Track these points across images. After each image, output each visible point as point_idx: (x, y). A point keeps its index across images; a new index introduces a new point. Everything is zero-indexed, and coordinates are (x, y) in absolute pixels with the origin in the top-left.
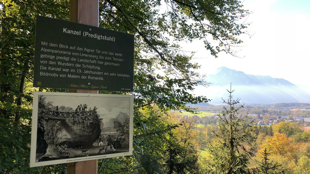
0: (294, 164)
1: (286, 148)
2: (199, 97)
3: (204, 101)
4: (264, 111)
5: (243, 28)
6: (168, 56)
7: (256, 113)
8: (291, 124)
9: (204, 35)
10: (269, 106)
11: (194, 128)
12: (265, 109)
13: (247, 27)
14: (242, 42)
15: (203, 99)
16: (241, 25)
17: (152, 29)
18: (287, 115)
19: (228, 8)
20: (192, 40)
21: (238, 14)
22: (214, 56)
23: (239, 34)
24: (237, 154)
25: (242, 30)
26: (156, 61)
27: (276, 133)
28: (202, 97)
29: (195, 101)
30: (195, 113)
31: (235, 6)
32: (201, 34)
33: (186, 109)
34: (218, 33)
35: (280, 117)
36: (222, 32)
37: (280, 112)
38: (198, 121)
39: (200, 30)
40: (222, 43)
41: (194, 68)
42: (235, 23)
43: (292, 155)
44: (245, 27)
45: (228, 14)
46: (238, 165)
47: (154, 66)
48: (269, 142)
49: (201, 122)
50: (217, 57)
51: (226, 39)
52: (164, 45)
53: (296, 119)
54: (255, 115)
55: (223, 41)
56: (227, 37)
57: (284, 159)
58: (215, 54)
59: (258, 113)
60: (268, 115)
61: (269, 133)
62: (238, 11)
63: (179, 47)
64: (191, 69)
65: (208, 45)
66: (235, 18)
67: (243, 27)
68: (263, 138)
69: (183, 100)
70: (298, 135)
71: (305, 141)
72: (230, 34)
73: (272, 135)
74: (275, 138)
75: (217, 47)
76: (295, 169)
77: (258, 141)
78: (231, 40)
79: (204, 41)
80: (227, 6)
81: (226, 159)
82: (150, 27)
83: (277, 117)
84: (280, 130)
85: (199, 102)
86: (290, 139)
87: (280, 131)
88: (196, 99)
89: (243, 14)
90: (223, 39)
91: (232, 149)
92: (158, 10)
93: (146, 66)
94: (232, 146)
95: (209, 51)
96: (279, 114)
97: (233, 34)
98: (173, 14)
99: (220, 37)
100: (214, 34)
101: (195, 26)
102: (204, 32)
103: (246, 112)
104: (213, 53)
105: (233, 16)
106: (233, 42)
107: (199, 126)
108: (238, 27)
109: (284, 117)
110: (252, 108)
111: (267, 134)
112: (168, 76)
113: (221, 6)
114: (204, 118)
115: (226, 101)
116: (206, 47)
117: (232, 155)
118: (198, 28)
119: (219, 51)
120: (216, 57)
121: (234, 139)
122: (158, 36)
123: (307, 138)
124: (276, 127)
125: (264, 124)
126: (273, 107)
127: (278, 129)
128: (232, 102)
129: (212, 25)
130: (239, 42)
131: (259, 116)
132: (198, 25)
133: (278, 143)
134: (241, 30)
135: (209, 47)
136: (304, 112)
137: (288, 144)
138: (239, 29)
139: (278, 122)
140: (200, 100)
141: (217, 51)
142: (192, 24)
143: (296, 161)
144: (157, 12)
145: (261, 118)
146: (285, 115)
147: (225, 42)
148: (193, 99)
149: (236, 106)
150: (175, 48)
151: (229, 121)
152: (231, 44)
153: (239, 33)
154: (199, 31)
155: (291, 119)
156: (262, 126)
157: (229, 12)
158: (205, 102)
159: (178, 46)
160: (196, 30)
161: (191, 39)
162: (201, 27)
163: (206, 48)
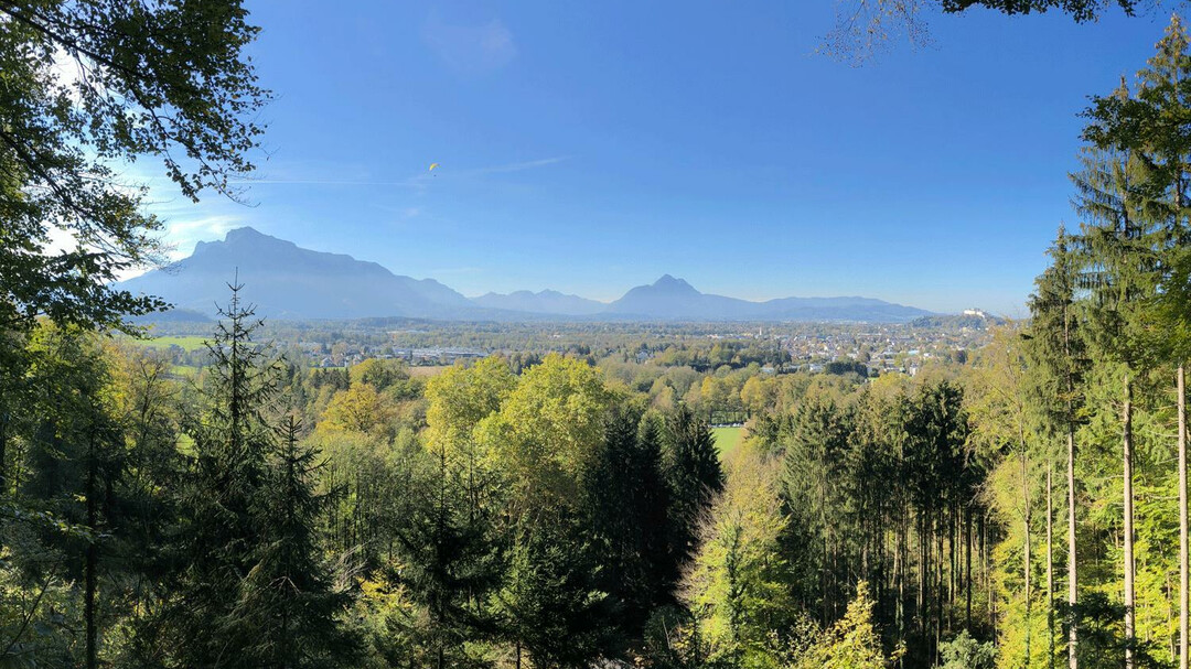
0: (387, 448)
1: (374, 415)
2: (146, 298)
3: (157, 309)
4: (335, 336)
5: (255, 134)
6: (80, 196)
7: (317, 340)
8: (388, 362)
9: (165, 144)
10: (346, 324)
11: (168, 376)
12: (337, 331)
13: (263, 132)
14: (254, 167)
15: (157, 303)
16: (251, 125)
17: (39, 124)
18: (381, 343)
19: (224, 81)
20: (135, 157)
21: (248, 98)
22: (191, 200)
23: (246, 148)
24: (244, 431)
25: (253, 138)
26: (53, 208)
27: (356, 383)
28: (153, 299)
29: (137, 308)
30: (143, 337)
31: (242, 76)
32: (156, 141)
33: (123, 329)
34: (198, 141)
35: (366, 349)
36: (206, 138)
37: (369, 337)
38: (181, 360)
39: (153, 131)
40: (207, 167)
41: (148, 225)
42: (236, 120)
43: (383, 429)
44: (258, 132)
45: (225, 95)
46: (245, 458)
47: (50, 220)
48: (341, 403)
49: (189, 363)
50: (198, 200)
51: (217, 159)
52: (69, 164)
53: (397, 351)
54: (317, 346)
55: (211, 164)
56: (217, 152)
57: (367, 439)
58: (192, 193)
59: (323, 341)
60: (342, 344)
61: (342, 382)
62: (246, 90)
63: (111, 174)
64: (139, 231)
65: (175, 170)
66: (240, 107)
67: (255, 131)
68: (331, 397)
69: (110, 306)
70: (398, 385)
71: (411, 398)
72: (226, 147)
73: (347, 387)
74: (352, 394)
75: (195, 176)
76: (387, 458)
77: (320, 403)
78: (228, 162)
79: (166, 160)
80: (222, 76)
81: (221, 445)
82: (34, 118)
83: (363, 348)
84: (366, 376)
85: (147, 311)
86: (384, 395)
87: (365, 381)
88: (138, 303)
89: (258, 99)
90: (209, 158)
91: (236, 421)
92: (56, 76)
93: (27, 221)
94: (236, 414)
95: (178, 183)
96: (367, 343)
97: (234, 147)
98: (86, 88)
99: (203, 152)
100: (190, 144)
101: (142, 122)
102: (163, 137)
103: (296, 338)
104: (188, 191)
105: (238, 100)
106: (233, 167)
107: (183, 371)
108: (243, 129)
109: (375, 348)
110: (309, 327)
111: (338, 386)
112: (83, 247)
113: (208, 73)
114: (196, 351)
115: (226, 311)
116: (169, 174)
117: (233, 436)
118: (147, 125)
119: (201, 187)
120: (196, 200)
121: (240, 398)
122: (58, 145)
123: (415, 392)
124: (357, 369)
125: (333, 365)
126: (355, 326)
127: (361, 375)
128: (239, 312)
129: (181, 119)
130: (249, 167)
131: (324, 348)
132: (148, 119)
133: (357, 406)
134: (250, 138)
135: (178, 177)
136: (413, 336)
137: (377, 407)
138: (246, 134)
139: (364, 358)
140: (149, 306)
141: (195, 186)
142: (134, 115)
143: (391, 442)
144: (53, 81)
145: (328, 352)
146: (378, 343)
147: (213, 165)
148: (133, 304)
149: (246, 322)
150: (98, 176)
151: (230, 358)
152: (229, 172)
153: (247, 144)
154: (151, 134)
155: (390, 351)
156: (330, 369)
157: (227, 89)
158: (162, 310)
159: (106, 171)
160: (144, 131)
161: (132, 154)
162: (155, 123)
163: (171, 178)
